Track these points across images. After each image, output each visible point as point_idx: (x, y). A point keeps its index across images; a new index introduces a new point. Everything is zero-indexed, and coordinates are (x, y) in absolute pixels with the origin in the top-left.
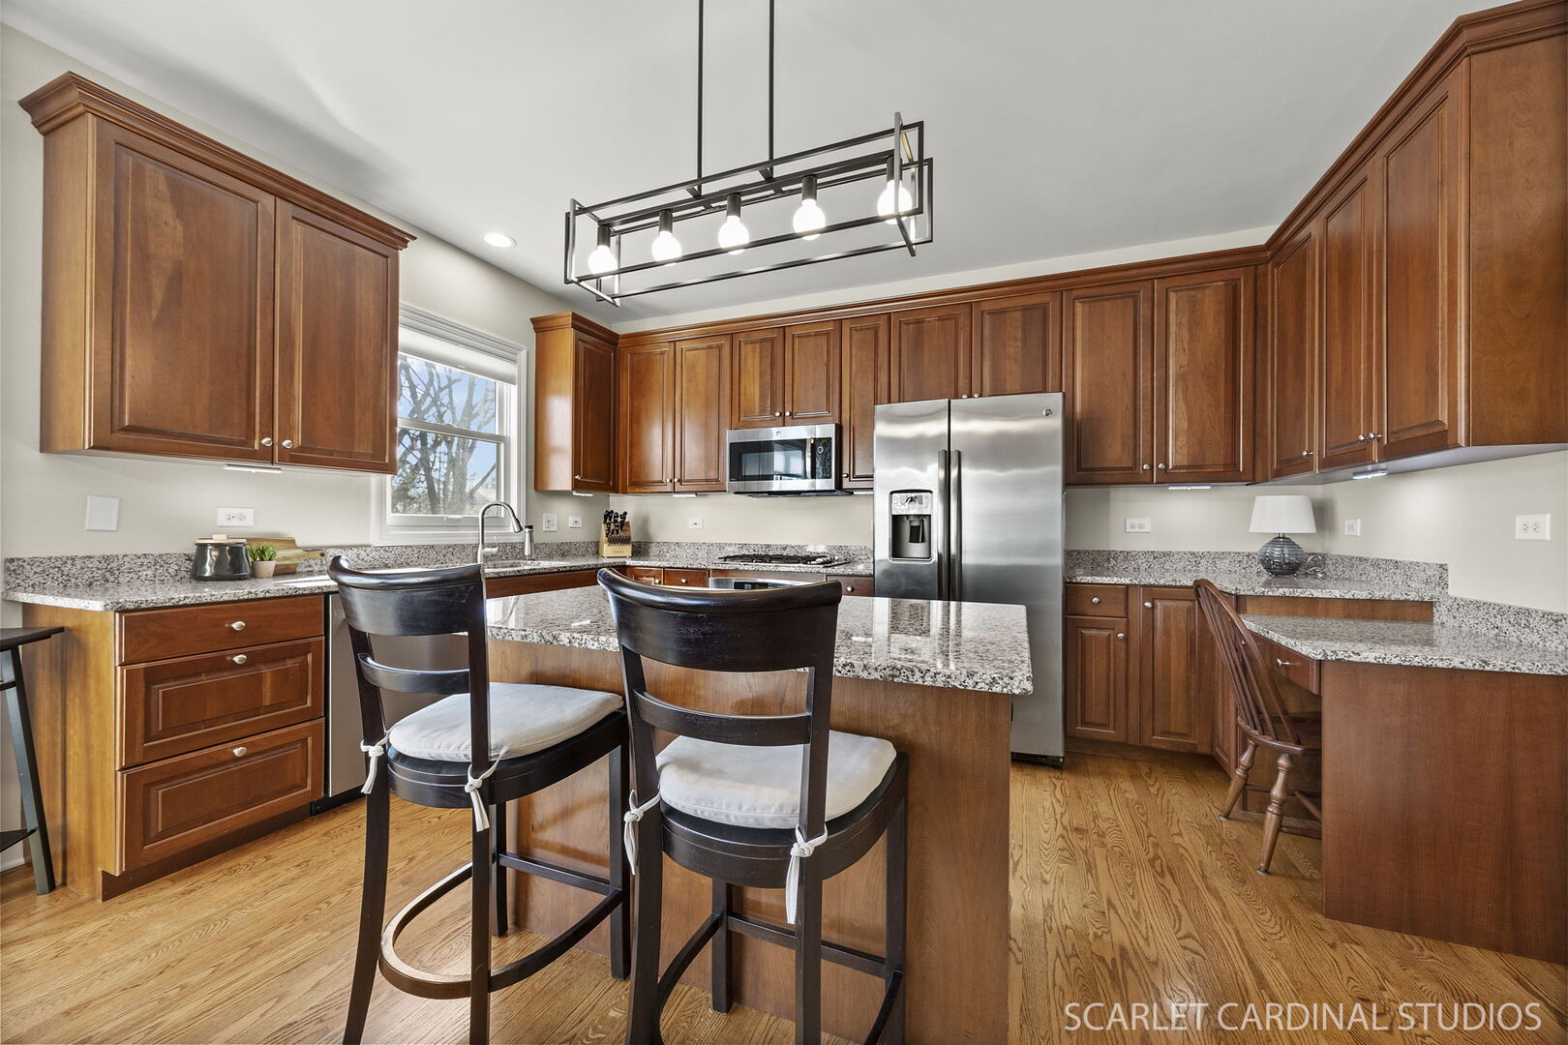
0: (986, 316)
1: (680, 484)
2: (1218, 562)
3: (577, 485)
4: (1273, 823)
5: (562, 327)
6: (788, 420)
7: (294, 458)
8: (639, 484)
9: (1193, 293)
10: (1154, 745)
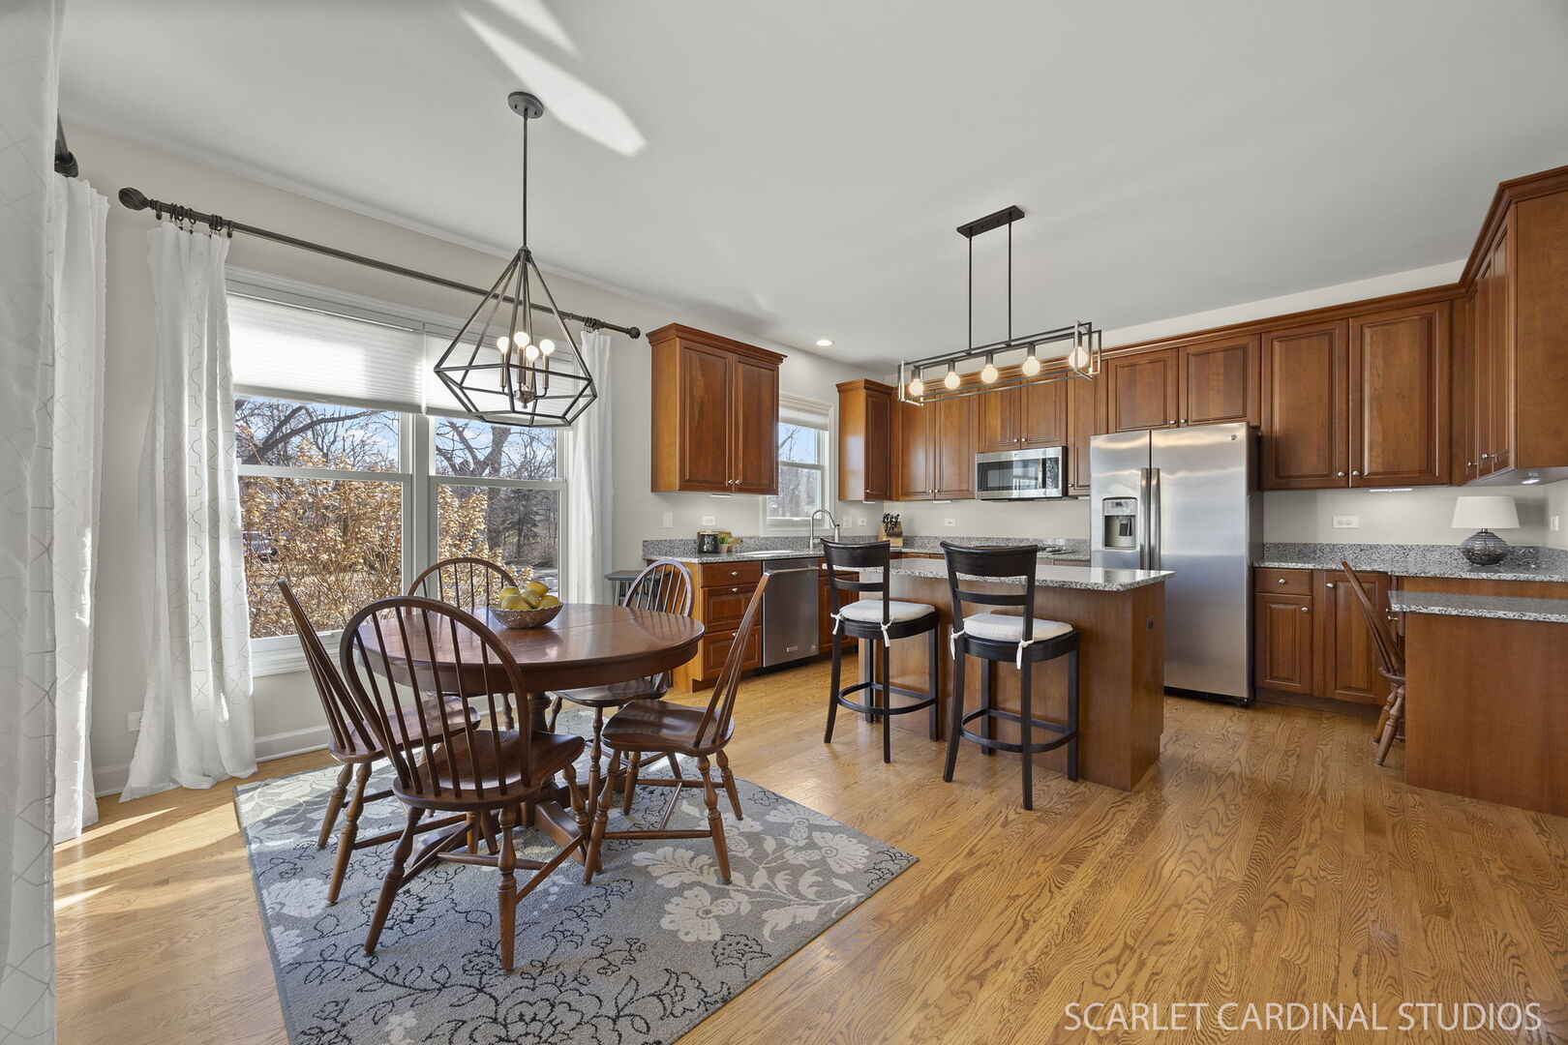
0: (1191, 357)
1: (941, 494)
2: (1428, 555)
3: (868, 497)
4: (1388, 732)
5: (857, 389)
6: (1024, 445)
7: (740, 489)
8: (906, 494)
9: (1386, 328)
10: (1336, 697)
